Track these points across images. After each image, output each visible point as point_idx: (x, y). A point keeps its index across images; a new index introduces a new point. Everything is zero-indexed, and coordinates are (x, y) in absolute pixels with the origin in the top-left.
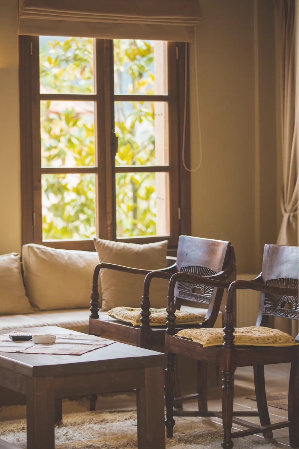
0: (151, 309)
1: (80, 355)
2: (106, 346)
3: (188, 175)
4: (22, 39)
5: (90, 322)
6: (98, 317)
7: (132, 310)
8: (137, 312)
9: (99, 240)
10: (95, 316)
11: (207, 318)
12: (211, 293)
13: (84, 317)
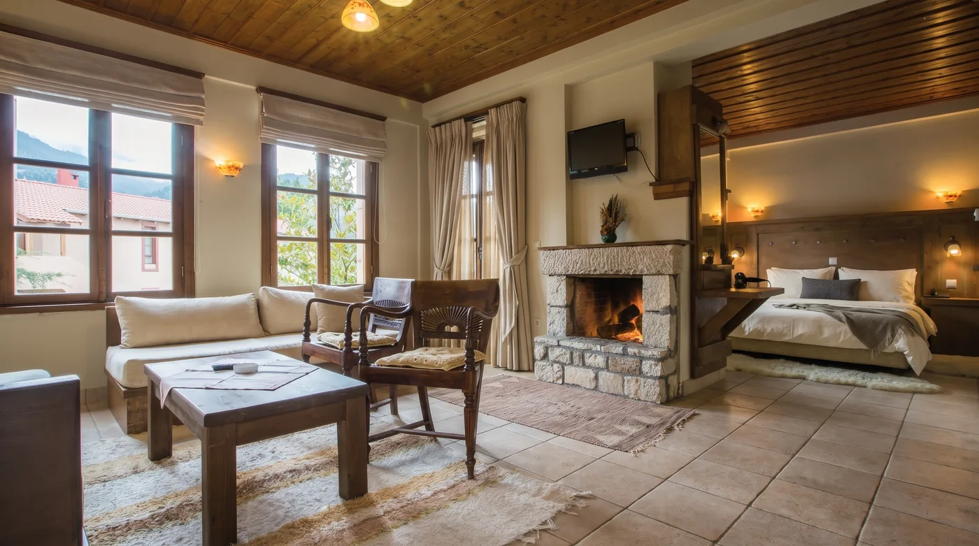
0: (353, 333)
1: (274, 390)
2: (307, 374)
3: (377, 246)
4: (263, 145)
5: (303, 344)
6: (309, 341)
7: (338, 335)
8: (342, 336)
9: (319, 285)
10: (307, 339)
11: (398, 339)
12: (401, 321)
13: (297, 340)
